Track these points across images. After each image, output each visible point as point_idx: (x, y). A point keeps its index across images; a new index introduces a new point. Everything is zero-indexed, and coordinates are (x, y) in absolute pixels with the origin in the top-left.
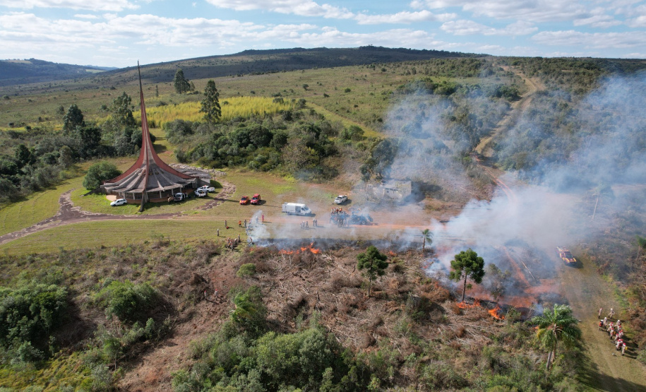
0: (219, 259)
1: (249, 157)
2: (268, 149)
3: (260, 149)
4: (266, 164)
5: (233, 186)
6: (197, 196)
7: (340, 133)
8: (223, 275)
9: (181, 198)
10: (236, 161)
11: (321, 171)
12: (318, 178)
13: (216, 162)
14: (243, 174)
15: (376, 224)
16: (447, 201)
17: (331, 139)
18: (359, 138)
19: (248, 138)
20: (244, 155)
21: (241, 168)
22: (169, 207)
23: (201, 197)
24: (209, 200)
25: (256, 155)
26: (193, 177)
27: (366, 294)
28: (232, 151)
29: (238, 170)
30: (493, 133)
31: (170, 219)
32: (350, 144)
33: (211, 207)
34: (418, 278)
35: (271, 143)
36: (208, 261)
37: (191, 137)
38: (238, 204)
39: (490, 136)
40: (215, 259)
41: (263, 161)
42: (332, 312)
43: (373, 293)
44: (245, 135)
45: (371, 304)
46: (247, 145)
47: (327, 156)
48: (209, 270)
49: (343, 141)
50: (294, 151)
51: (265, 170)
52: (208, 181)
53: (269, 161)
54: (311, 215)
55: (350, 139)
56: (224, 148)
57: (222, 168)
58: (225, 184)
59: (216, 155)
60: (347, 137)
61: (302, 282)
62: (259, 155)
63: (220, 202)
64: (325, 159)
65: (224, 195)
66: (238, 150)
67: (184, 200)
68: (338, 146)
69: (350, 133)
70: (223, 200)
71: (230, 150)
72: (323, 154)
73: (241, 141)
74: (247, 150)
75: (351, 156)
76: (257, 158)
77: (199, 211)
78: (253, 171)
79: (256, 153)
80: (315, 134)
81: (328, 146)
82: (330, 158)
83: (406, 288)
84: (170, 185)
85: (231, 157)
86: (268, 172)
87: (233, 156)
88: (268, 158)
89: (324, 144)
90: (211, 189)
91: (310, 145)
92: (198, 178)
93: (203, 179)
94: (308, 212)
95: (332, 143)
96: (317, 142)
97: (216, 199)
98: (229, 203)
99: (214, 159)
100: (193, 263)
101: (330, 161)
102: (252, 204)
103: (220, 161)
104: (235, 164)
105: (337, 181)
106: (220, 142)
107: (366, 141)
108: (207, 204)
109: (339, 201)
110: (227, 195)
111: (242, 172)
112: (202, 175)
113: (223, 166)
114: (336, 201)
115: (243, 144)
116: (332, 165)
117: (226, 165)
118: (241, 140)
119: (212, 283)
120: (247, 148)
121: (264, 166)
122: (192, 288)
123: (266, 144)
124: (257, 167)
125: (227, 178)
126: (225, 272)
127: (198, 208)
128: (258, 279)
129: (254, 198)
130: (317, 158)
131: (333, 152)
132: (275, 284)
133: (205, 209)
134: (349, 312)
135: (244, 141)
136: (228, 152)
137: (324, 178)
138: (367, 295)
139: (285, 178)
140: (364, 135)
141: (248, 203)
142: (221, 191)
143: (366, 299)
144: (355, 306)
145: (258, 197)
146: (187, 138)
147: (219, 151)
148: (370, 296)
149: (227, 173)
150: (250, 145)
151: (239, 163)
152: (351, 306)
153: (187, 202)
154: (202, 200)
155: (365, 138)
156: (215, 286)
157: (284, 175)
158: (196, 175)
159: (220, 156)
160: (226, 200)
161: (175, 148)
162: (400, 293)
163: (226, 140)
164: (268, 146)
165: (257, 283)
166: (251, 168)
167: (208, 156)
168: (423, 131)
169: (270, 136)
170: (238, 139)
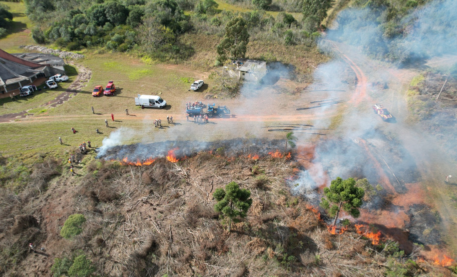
0: (59, 183)
1: (106, 37)
2: (125, 27)
3: (117, 27)
4: (123, 44)
5: (89, 72)
6: (48, 88)
7: (196, 6)
8: (59, 209)
9: (28, 92)
10: (94, 41)
11: (178, 51)
12: (176, 58)
13: (74, 44)
14: (101, 56)
15: (234, 116)
16: (301, 82)
17: (187, 13)
18: (213, 12)
19: (104, 15)
20: (102, 34)
21: (100, 49)
22: (14, 104)
23: (53, 89)
24: (61, 92)
25: (113, 35)
26: (43, 66)
27: (226, 228)
28: (89, 30)
29: (96, 51)
30: (333, 4)
31: (12, 122)
32: (205, 19)
33: (62, 103)
34: (283, 197)
35: (127, 21)
36: (44, 188)
37: (51, 14)
38: (91, 96)
39: (331, 7)
40: (54, 182)
41: (120, 41)
42: (187, 260)
43: (234, 227)
44: (100, 12)
45: (232, 243)
46: (104, 24)
47: (183, 33)
48: (44, 203)
49: (198, 16)
50: (150, 30)
51: (123, 51)
52: (62, 68)
53: (126, 41)
54: (166, 107)
55: (205, 13)
56: (81, 26)
57: (79, 49)
58: (81, 70)
59: (73, 35)
60: (202, 11)
61: (152, 213)
62: (116, 35)
63: (72, 95)
64: (182, 37)
65: (78, 85)
66: (95, 30)
67: (32, 95)
68: (194, 21)
69: (205, 7)
70: (75, 91)
71: (87, 30)
72: (179, 30)
73: (98, 20)
74: (104, 29)
75: (207, 32)
76: (113, 38)
77: (46, 108)
78: (111, 52)
79: (113, 32)
80: (171, 10)
81: (184, 22)
82: (186, 35)
83: (271, 214)
84: (15, 77)
85: (88, 36)
86: (126, 53)
87: (91, 36)
88: (124, 38)
89: (180, 20)
90: (64, 78)
91: (166, 22)
92: (49, 66)
93: (55, 67)
94: (163, 104)
95: (188, 18)
96: (174, 18)
97: (69, 91)
98: (82, 94)
99: (72, 40)
100: (25, 193)
101: (186, 39)
102: (105, 95)
103: (77, 41)
104: (93, 44)
105: (193, 61)
106: (76, 20)
107: (220, 15)
108: (58, 98)
109: (195, 88)
110: (81, 84)
111: (100, 53)
112: (55, 61)
113: (81, 47)
114: (192, 88)
115: (100, 22)
116: (188, 43)
117: (85, 45)
118: (98, 18)
119: (45, 224)
120: (104, 26)
121: (122, 46)
122: (15, 239)
123: (123, 22)
124: (115, 47)
125: (84, 62)
126: (63, 204)
127: (47, 104)
128: (101, 212)
129: (107, 89)
130: (173, 36)
131: (189, 29)
132: (121, 217)
133: (54, 106)
134: (208, 258)
135: (100, 19)
136: (85, 32)
137: (181, 58)
138: (228, 230)
139: (142, 59)
140: (219, 8)
141: (101, 94)
142: (76, 79)
143: (227, 236)
144: (214, 249)
145: (112, 87)
146: (47, 15)
147: (76, 31)
148: (232, 231)
149: (85, 55)
150: (107, 23)
151: (98, 43)
152: (210, 249)
153: (36, 96)
154: (53, 92)
155: (220, 11)
156: (49, 228)
157: (142, 56)
158: (48, 62)
159: (78, 37)
160: (79, 92)
161: (35, 27)
162: (265, 221)
163: (83, 18)
164: (125, 24)
165: (100, 219)
166: (109, 48)
167: (65, 38)
168: (272, 3)
169: (126, 12)
170: (94, 17)
